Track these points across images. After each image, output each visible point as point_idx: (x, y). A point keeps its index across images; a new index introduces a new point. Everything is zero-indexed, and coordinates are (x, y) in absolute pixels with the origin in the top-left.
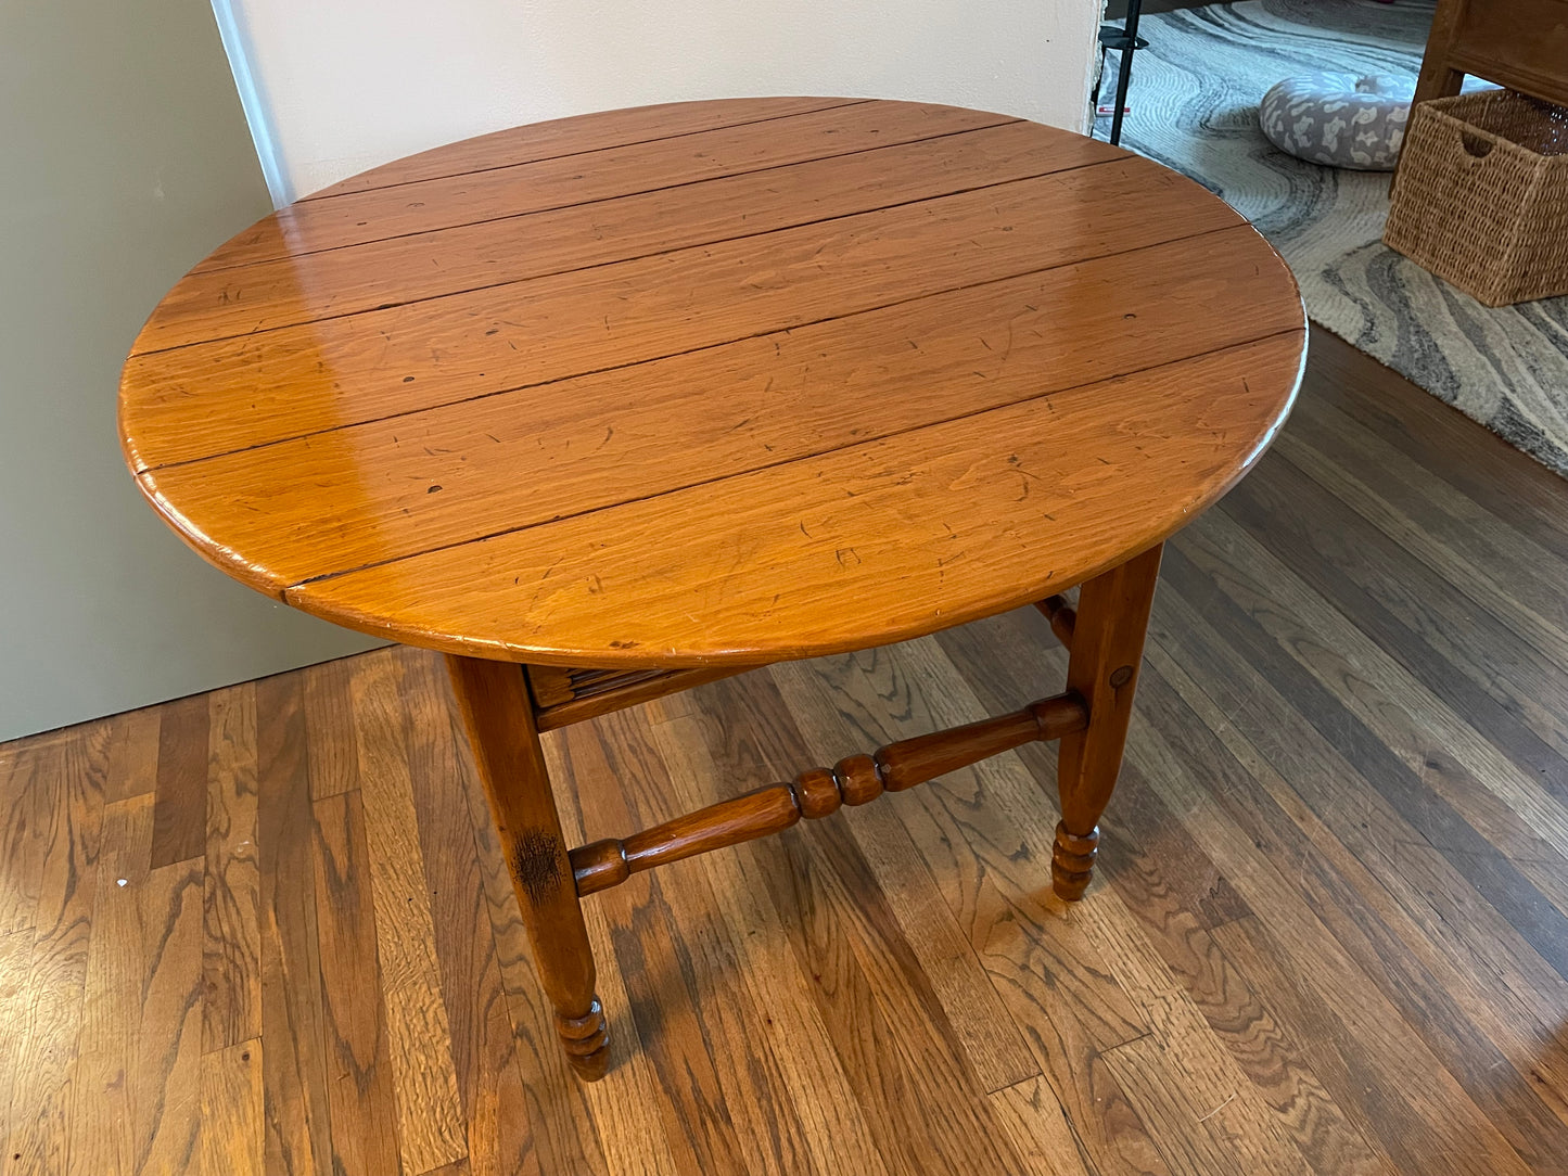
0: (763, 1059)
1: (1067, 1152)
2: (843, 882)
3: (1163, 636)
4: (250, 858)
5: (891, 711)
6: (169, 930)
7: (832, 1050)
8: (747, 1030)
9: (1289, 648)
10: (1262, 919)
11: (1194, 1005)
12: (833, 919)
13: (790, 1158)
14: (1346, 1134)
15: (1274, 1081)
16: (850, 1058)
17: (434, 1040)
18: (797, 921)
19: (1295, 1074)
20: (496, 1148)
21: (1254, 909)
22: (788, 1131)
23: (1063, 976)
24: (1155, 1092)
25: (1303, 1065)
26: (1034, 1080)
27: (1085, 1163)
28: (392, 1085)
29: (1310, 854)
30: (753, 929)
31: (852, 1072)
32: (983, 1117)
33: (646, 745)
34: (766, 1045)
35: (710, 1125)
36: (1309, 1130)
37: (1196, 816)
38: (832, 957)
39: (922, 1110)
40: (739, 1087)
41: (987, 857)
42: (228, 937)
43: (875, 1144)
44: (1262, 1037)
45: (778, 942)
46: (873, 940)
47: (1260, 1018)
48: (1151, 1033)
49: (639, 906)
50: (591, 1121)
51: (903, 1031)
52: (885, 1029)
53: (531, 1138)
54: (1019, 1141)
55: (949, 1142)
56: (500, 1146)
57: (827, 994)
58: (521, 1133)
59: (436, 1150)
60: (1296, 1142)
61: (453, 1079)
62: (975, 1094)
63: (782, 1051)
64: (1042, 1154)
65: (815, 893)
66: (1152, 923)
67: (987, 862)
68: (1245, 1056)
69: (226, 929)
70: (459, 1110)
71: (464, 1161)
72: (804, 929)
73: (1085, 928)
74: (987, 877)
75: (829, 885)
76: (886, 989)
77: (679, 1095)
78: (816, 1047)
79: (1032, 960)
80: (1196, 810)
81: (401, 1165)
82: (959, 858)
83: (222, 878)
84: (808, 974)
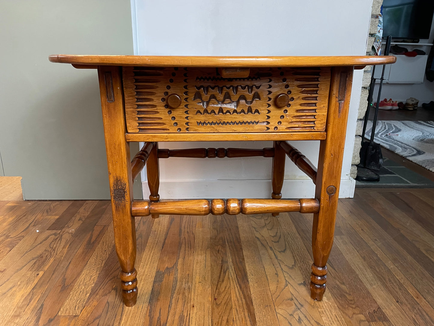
0: (186, 316)
2: (237, 277)
3: (376, 240)
4: (72, 233)
5: (272, 240)
6: (41, 243)
7: (210, 319)
8: (185, 307)
9: (424, 252)
10: (393, 323)
12: (229, 285)
16: (216, 324)
17: (89, 284)
18: (216, 283)
21: (390, 320)
23: (306, 322)
28: (71, 291)
29: (418, 308)
30: (201, 281)
33: (192, 232)
34: (189, 312)
37: (374, 288)
38: (223, 295)
40: (174, 321)
41: (290, 282)
42: (53, 248)
45: (207, 287)
46: (240, 294)
49: (169, 267)
50: (121, 317)
51: (238, 322)
52: (232, 319)
53: (101, 316)
56: (90, 315)
57: (216, 304)
58: (98, 314)
59: (71, 311)
61: (89, 294)
63: (193, 315)
65: (226, 277)
66: (346, 314)
67: (289, 283)
69: (55, 246)
70: (84, 303)
71: (77, 316)
72: (217, 285)
73: (319, 310)
74: (287, 287)
75: (231, 276)
76: (238, 308)
77: (153, 318)
78: (205, 317)
79: (295, 313)
80: (375, 286)
81: (59, 312)
82: (280, 280)
83: (62, 236)
84: (213, 297)
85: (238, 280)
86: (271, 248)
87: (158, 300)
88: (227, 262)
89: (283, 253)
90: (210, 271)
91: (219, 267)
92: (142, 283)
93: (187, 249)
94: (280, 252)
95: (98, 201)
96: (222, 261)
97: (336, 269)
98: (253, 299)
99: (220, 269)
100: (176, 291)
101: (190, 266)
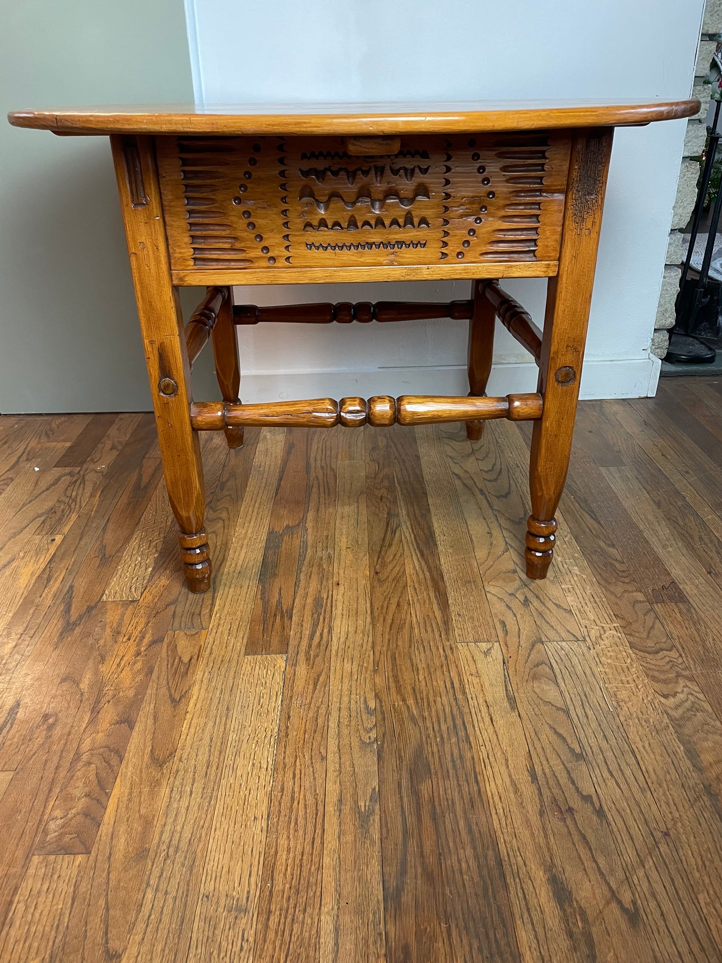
0: (325, 598)
1: (496, 680)
2: (415, 538)
3: (687, 472)
4: (102, 472)
5: (484, 477)
6: (47, 489)
7: (369, 603)
8: (323, 585)
10: (695, 606)
11: (623, 635)
12: (401, 551)
13: (318, 641)
14: (709, 720)
15: (666, 682)
16: (377, 609)
17: (149, 554)
18: (378, 549)
19: (682, 682)
20: (156, 600)
21: (691, 601)
22: (323, 630)
23: (536, 603)
24: (573, 667)
25: (691, 679)
26: (491, 644)
27: (506, 687)
28: (118, 565)
30: (350, 546)
31: (376, 615)
32: (448, 652)
33: (331, 467)
34: (330, 593)
35: (278, 618)
36: (680, 711)
37: (669, 552)
38: (390, 567)
39: (410, 641)
40: (305, 606)
42: (73, 497)
43: (373, 648)
44: (667, 659)
45: (361, 555)
46: (420, 565)
47: (670, 650)
48: (585, 640)
49: (290, 525)
50: (213, 601)
51: (417, 606)
52: (407, 602)
53: (177, 600)
54: (467, 667)
55: (420, 658)
56: (158, 600)
57: (379, 580)
58: (172, 597)
59: (124, 594)
60: (668, 714)
61: (150, 569)
62: (448, 641)
63: (338, 597)
64: (479, 676)
65: (395, 540)
66: (612, 593)
67: (512, 546)
68: (648, 665)
69: (74, 493)
70: (145, 581)
71: (136, 601)
72: (380, 552)
73: (563, 586)
74: (508, 553)
75: (406, 538)
76: (417, 586)
77: (268, 602)
78: (360, 600)
79: (519, 592)
80: (670, 549)
81: (102, 595)
82: (494, 542)
83: (84, 476)
84: (373, 570)
85: (418, 544)
86: (481, 491)
87: (275, 575)
88: (398, 515)
89: (504, 499)
90: (366, 532)
91: (383, 524)
92: (244, 551)
93: (322, 495)
94: (498, 497)
95: (142, 414)
96: (388, 514)
97: (602, 522)
98: (445, 571)
99: (385, 528)
100: (306, 562)
101: (329, 523)
